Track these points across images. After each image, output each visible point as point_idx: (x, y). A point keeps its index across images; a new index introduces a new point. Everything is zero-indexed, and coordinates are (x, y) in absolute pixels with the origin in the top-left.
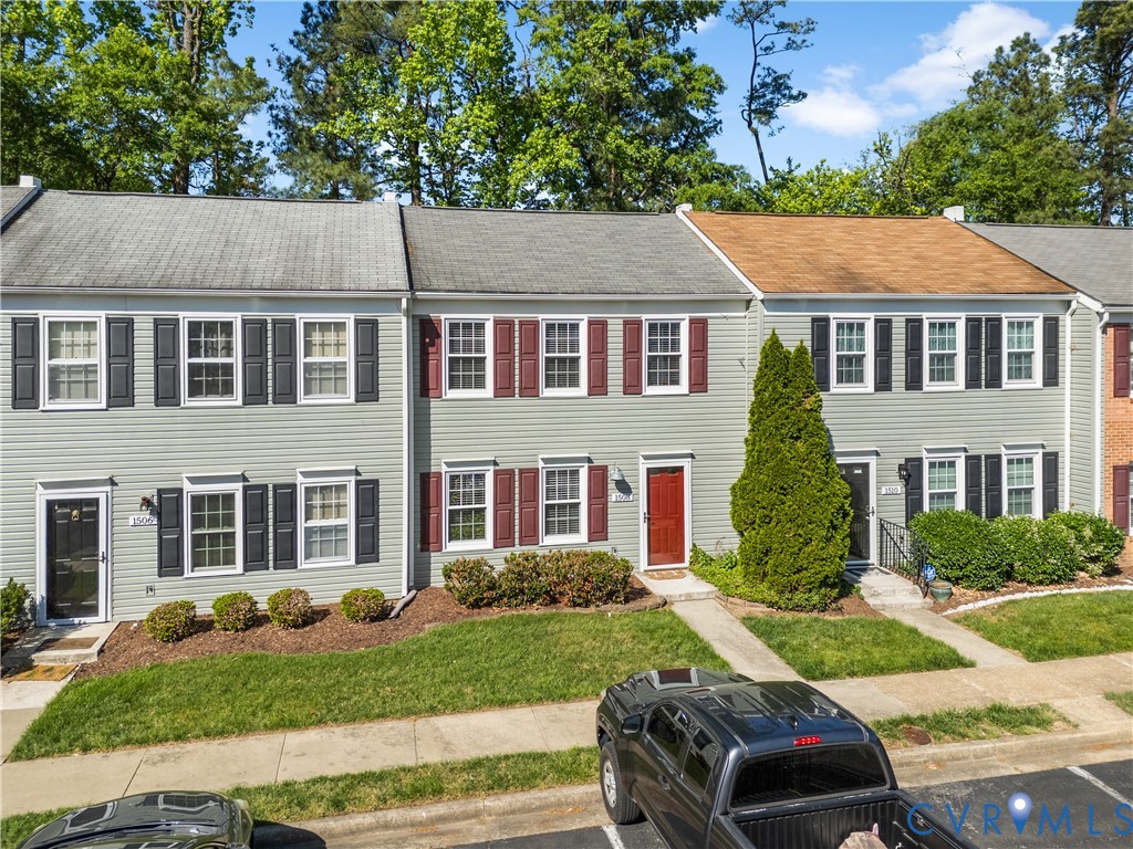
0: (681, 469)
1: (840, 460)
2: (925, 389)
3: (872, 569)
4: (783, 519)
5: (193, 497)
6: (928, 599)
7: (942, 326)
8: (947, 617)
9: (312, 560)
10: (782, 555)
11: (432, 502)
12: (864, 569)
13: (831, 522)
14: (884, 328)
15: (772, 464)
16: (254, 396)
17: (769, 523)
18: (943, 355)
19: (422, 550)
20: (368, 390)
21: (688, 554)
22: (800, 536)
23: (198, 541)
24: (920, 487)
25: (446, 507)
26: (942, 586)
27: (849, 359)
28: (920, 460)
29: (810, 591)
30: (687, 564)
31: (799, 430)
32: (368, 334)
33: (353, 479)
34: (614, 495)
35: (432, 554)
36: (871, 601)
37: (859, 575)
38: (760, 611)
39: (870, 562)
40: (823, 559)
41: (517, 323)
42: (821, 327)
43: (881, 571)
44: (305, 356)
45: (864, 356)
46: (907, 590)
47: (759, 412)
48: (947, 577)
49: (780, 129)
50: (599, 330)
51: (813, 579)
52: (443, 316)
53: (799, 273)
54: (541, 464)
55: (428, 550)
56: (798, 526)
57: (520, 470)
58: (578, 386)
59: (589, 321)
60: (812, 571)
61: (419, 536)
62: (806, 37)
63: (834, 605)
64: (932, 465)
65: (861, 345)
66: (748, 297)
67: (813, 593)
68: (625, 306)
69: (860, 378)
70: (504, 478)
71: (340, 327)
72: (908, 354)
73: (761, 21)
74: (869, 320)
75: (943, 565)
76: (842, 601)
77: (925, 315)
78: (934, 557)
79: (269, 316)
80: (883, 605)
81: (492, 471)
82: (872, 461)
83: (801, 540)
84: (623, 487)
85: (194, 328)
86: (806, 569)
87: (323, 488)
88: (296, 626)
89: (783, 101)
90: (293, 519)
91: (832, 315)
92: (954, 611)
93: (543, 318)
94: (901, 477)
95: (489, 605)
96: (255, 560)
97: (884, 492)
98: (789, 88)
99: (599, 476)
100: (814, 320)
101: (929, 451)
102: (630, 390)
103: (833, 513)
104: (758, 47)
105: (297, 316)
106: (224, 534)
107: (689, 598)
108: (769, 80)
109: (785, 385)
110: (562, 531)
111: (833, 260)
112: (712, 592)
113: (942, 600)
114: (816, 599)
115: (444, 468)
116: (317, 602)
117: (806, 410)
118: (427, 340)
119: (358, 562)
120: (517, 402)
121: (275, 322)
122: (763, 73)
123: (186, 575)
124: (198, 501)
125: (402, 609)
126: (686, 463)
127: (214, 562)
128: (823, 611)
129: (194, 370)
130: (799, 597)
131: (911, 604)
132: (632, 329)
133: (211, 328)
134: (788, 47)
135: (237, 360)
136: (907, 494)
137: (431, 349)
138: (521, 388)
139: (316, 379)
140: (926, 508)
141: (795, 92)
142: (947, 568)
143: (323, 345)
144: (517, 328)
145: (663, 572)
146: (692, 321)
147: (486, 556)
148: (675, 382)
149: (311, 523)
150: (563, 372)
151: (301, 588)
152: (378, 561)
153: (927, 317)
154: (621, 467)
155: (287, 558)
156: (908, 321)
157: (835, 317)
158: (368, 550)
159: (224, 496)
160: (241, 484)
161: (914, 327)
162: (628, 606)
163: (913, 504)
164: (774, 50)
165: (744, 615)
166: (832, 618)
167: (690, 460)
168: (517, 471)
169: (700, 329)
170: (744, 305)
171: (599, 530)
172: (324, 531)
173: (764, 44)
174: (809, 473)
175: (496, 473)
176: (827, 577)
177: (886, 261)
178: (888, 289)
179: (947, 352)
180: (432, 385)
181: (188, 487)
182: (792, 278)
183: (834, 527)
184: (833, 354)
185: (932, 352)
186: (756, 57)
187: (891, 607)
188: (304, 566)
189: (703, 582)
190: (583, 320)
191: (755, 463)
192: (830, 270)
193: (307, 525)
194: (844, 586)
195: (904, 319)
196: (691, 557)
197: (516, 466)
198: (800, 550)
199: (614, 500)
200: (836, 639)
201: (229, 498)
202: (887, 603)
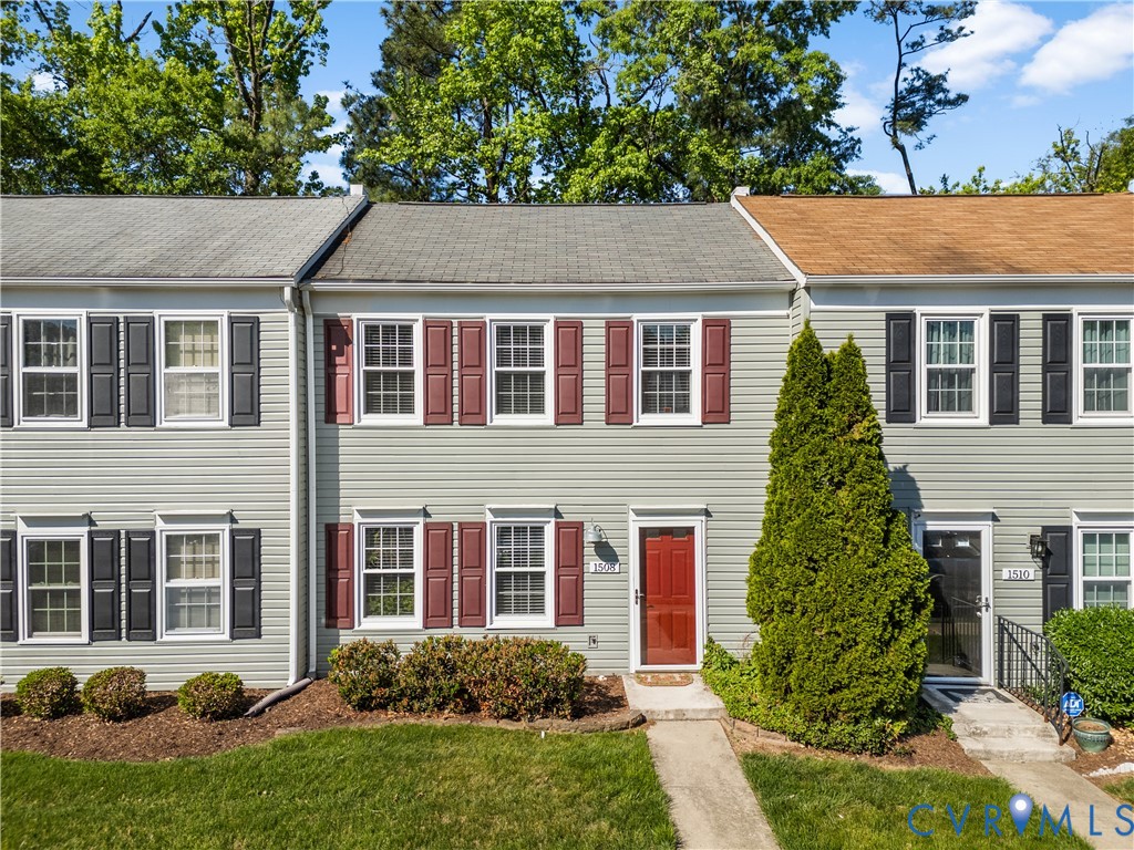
0: (690, 531)
1: (932, 526)
2: (1076, 422)
3: (984, 692)
4: (812, 607)
5: (29, 543)
6: (1067, 748)
7: (1106, 326)
8: (1096, 781)
9: (177, 631)
10: (811, 664)
11: (341, 564)
12: (969, 691)
13: (891, 615)
14: (1006, 331)
15: (797, 521)
16: (104, 415)
17: (791, 612)
18: (1109, 371)
19: (328, 626)
20: (247, 410)
21: (700, 652)
22: (839, 635)
23: (36, 599)
24: (1068, 571)
25: (360, 571)
26: (1093, 728)
27: (949, 377)
28: (1068, 530)
29: (857, 721)
30: (699, 666)
31: (843, 472)
32: (247, 338)
33: (227, 527)
34: (592, 563)
35: (341, 632)
36: (967, 744)
37: (958, 700)
38: (777, 745)
39: (981, 680)
40: (875, 674)
41: (455, 325)
42: (900, 330)
43: (998, 696)
44: (167, 365)
45: (973, 370)
46: (1033, 730)
47: (784, 445)
48: (1103, 713)
49: (930, 139)
50: (571, 335)
51: (859, 704)
52: (355, 316)
53: (873, 253)
54: (489, 518)
55: (335, 627)
56: (835, 620)
57: (460, 524)
58: (543, 412)
59: (556, 323)
60: (858, 691)
61: (323, 606)
62: (963, 22)
63: (898, 746)
64: (1089, 539)
65: (968, 355)
66: (789, 286)
67: (861, 726)
68: (608, 302)
69: (966, 404)
70: (439, 536)
71: (211, 326)
72: (1046, 367)
73: (907, 12)
74: (981, 317)
75: (1096, 695)
76: (915, 742)
77: (1075, 309)
78: (1082, 681)
79: (121, 313)
80: (988, 752)
81: (421, 525)
82: (986, 529)
83: (839, 641)
84: (606, 551)
85: (31, 329)
86: (847, 686)
87: (190, 538)
88: (114, 718)
89: (937, 108)
90: (151, 577)
91: (918, 310)
92: (1110, 771)
93: (492, 317)
94: (1035, 554)
95: (383, 707)
96: (105, 627)
97: (1005, 576)
98: (945, 91)
99: (571, 536)
100: (890, 317)
101: (1082, 516)
102: (615, 418)
103: (893, 602)
104: (903, 44)
105: (156, 313)
106: (68, 591)
107: (681, 716)
108: (917, 84)
109: (822, 405)
110: (520, 610)
111: (935, 239)
112: (717, 710)
113: (1092, 751)
114: (865, 734)
115: (357, 519)
116: (154, 685)
117: (852, 442)
118: (334, 348)
119: (233, 637)
120: (456, 432)
121: (128, 321)
122: (910, 76)
123: (21, 641)
124: (35, 548)
125: (273, 703)
126: (697, 523)
127: (57, 627)
128: (878, 755)
129: (31, 382)
130: (839, 729)
131: (1037, 754)
132: (619, 334)
133: (52, 329)
134: (941, 38)
135: (81, 369)
136: (1046, 581)
137: (339, 360)
138: (461, 413)
139: (182, 396)
140: (1078, 603)
141: (952, 96)
142: (1102, 699)
143: (193, 352)
144: (456, 331)
145: (662, 676)
146: (707, 323)
147: (395, 639)
148: (684, 407)
149: (175, 583)
150: (519, 392)
151: (136, 667)
152: (259, 636)
153: (1079, 311)
154: (603, 526)
155: (143, 627)
156: (1047, 318)
157: (923, 311)
158: (247, 621)
159: (67, 543)
160: (87, 529)
161: (1057, 329)
162: (576, 722)
163: (1056, 595)
164: (924, 45)
165: (750, 749)
166: (892, 768)
167: (703, 518)
168: (456, 525)
169: (719, 334)
170: (787, 298)
171: (571, 611)
172: (193, 593)
173: (911, 38)
174: (857, 539)
175: (427, 529)
176: (882, 702)
177: (1020, 239)
178: (1012, 269)
179: (1114, 365)
180: (340, 407)
181: (23, 530)
182: (861, 260)
183: (898, 625)
184: (922, 368)
185: (1088, 365)
186: (901, 56)
187: (1000, 755)
188: (166, 638)
189: (711, 694)
190: (548, 320)
191: (775, 522)
192: (925, 250)
193: (169, 585)
194: (924, 715)
195: (1039, 315)
196: (705, 657)
197: (455, 519)
198: (837, 656)
199: (592, 570)
200: (880, 807)
201: (73, 546)
202: (995, 749)
